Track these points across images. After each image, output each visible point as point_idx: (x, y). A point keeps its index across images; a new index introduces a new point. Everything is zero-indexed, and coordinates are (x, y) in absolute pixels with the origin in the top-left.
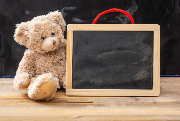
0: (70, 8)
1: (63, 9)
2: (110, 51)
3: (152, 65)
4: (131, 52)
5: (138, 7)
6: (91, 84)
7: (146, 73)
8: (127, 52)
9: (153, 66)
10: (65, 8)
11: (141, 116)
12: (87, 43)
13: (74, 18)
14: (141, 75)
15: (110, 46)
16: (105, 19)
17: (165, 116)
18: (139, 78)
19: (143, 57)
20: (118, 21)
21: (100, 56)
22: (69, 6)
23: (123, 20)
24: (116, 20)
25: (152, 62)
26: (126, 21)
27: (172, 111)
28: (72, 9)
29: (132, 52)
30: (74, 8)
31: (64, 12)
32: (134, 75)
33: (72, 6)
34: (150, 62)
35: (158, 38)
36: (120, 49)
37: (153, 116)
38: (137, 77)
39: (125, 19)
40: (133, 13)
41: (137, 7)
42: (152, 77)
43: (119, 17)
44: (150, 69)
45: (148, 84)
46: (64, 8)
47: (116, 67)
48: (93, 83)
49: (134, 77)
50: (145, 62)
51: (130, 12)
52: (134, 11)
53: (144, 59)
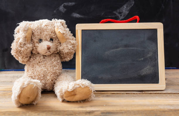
0: (69, 4)
1: (63, 5)
2: (117, 47)
3: (157, 60)
4: (136, 49)
5: (135, 2)
6: (99, 79)
7: (152, 68)
8: (133, 48)
9: (158, 62)
10: (65, 3)
11: (144, 105)
12: (95, 41)
13: (73, 13)
14: (146, 70)
15: (116, 43)
16: (103, 13)
17: (166, 105)
18: (145, 73)
19: (148, 53)
20: (115, 16)
21: (107, 53)
22: (68, 2)
23: (120, 14)
24: (113, 15)
25: (157, 58)
26: (122, 16)
27: (173, 101)
28: (71, 4)
29: (138, 49)
30: (73, 3)
31: (63, 8)
32: (140, 70)
33: (71, 2)
34: (155, 58)
35: (161, 36)
36: (126, 46)
37: (156, 105)
38: (143, 72)
39: (122, 14)
40: (130, 8)
41: (133, 3)
42: (157, 72)
43: (116, 12)
44: (155, 64)
45: (154, 78)
46: (63, 3)
47: (123, 63)
48: (102, 78)
49: (140, 72)
50: (150, 58)
51: (127, 7)
52: (131, 6)
53: (149, 55)
